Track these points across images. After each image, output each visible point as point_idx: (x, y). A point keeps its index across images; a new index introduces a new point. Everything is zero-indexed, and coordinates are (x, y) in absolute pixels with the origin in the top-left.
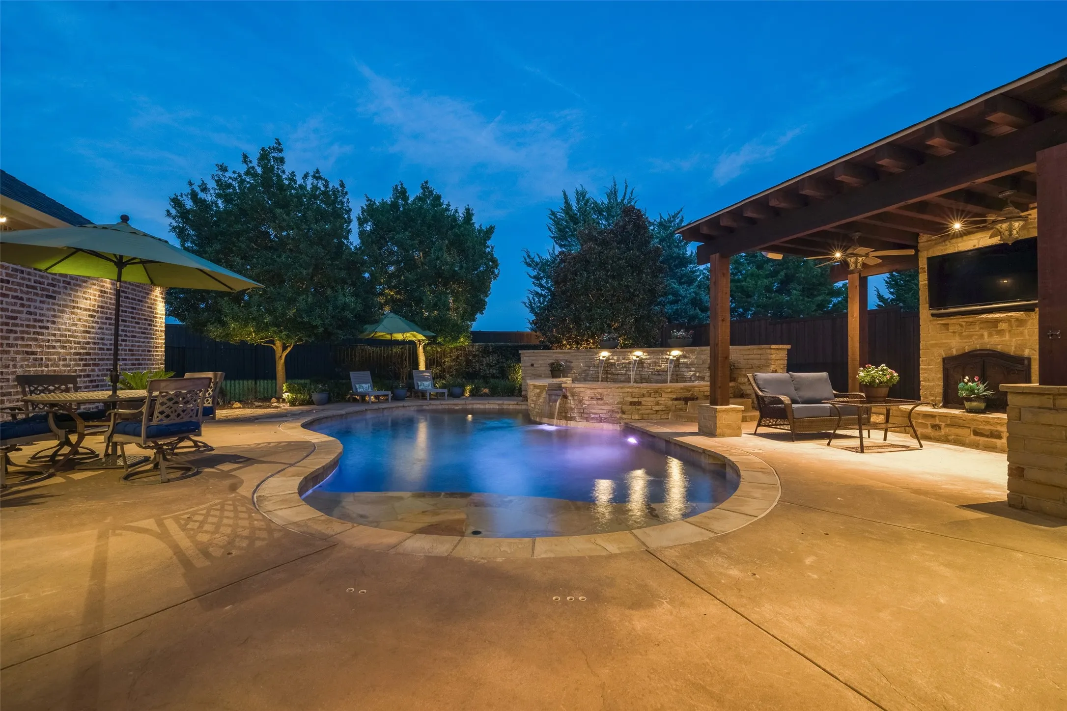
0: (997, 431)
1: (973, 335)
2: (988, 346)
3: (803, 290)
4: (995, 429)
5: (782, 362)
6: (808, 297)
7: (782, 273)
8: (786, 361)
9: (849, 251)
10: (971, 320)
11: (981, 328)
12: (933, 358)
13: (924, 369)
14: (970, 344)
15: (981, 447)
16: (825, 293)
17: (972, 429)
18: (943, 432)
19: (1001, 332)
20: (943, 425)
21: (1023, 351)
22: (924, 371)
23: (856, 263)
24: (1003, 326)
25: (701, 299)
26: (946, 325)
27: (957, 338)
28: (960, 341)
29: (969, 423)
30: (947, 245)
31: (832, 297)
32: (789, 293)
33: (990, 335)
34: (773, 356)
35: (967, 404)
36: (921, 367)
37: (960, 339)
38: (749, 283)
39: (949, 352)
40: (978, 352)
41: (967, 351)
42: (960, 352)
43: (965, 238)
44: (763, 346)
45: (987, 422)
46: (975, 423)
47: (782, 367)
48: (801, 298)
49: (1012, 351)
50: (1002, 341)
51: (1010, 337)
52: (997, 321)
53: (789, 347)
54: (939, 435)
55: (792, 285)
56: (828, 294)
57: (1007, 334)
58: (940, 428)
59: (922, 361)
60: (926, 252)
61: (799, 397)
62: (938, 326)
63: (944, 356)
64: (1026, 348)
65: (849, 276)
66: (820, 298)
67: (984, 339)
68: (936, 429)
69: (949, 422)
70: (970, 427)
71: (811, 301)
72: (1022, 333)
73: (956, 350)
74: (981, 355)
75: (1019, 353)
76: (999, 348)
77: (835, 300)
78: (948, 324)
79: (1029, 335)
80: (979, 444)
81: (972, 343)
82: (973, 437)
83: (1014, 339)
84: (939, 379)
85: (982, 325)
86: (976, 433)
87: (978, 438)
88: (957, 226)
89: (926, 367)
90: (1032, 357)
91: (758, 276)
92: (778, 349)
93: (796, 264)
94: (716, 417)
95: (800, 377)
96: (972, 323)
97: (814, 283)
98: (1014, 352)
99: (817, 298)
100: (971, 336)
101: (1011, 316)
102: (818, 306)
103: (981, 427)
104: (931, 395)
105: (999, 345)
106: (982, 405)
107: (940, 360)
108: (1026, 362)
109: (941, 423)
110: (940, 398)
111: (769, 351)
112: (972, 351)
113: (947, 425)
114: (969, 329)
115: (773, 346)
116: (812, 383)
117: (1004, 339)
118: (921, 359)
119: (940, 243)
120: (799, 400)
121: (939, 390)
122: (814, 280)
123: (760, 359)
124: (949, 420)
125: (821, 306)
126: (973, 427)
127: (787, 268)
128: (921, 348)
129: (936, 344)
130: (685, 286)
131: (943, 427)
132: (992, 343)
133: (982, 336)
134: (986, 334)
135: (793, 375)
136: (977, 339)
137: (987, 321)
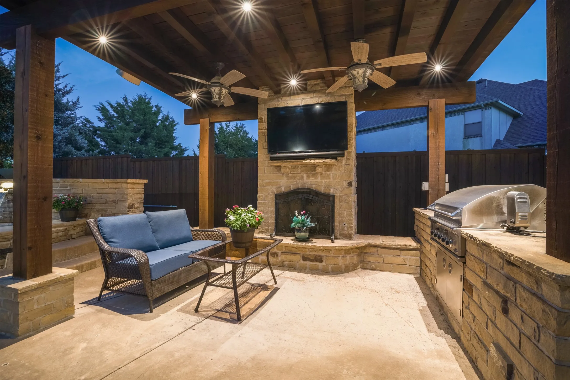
0: (319, 256)
1: (296, 176)
2: (307, 186)
3: (156, 144)
4: (318, 254)
5: (139, 196)
6: (158, 148)
7: (143, 131)
8: (143, 195)
9: (213, 80)
10: (295, 164)
11: (302, 171)
12: (267, 194)
13: (261, 203)
14: (293, 183)
15: (308, 270)
16: (169, 147)
17: (301, 255)
18: (280, 259)
19: (315, 175)
20: (279, 252)
21: (330, 190)
22: (261, 205)
23: (220, 94)
24: (319, 170)
25: (76, 140)
26: (279, 168)
27: (285, 179)
28: (287, 180)
29: (299, 251)
30: (279, 101)
31: (173, 150)
32: (146, 145)
33: (308, 177)
34: (130, 191)
35: (297, 234)
36: (258, 201)
37: (287, 179)
38: (119, 135)
39: (280, 189)
40: (300, 190)
41: (292, 189)
42: (287, 190)
43: (292, 97)
44: (119, 180)
45: (313, 249)
46: (304, 250)
47: (139, 201)
48: (155, 148)
49: (322, 190)
50: (316, 182)
51: (321, 179)
52: (314, 166)
53: (146, 181)
54: (276, 262)
55: (149, 140)
56: (171, 148)
57: (319, 176)
58: (277, 255)
59: (259, 197)
60: (263, 105)
61: (157, 241)
62: (271, 168)
63: (276, 193)
64: (331, 188)
65: (201, 120)
66: (166, 150)
67: (303, 179)
68: (274, 257)
69: (284, 250)
70: (300, 254)
71: (161, 151)
72: (329, 176)
73: (285, 188)
74: (303, 193)
75: (327, 191)
76: (314, 187)
77: (174, 153)
78: (280, 167)
79: (333, 178)
80: (306, 267)
81: (296, 183)
82: (302, 262)
83: (324, 181)
84: (271, 212)
85: (303, 169)
86: (304, 258)
87: (305, 262)
88: (294, 82)
89: (262, 202)
90: (335, 194)
91: (125, 130)
92: (135, 183)
93: (152, 126)
94: (18, 303)
95: (158, 217)
96: (295, 167)
97: (162, 140)
98: (324, 191)
99: (164, 150)
100: (295, 177)
101: (327, 162)
102: (164, 154)
103: (308, 253)
104: (265, 225)
105: (313, 184)
106: (307, 235)
107: (273, 196)
108: (331, 199)
109: (278, 251)
110: (272, 228)
111: (125, 185)
112: (297, 189)
113: (283, 253)
114: (294, 171)
115: (129, 181)
116: (170, 222)
117: (317, 180)
118: (258, 195)
119: (274, 99)
120: (157, 244)
121: (272, 221)
122: (163, 139)
123: (116, 193)
124: (284, 248)
125: (166, 155)
126: (302, 253)
127: (146, 128)
128: (259, 185)
129: (270, 182)
130: (60, 127)
131: (279, 254)
132: (309, 183)
133: (302, 177)
134: (305, 176)
135: (150, 215)
136: (299, 179)
137: (306, 166)
